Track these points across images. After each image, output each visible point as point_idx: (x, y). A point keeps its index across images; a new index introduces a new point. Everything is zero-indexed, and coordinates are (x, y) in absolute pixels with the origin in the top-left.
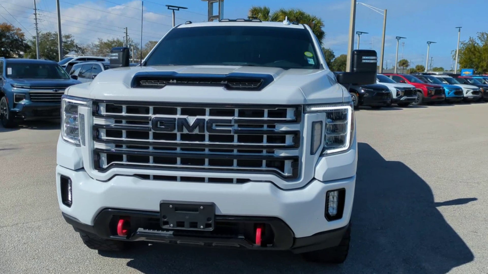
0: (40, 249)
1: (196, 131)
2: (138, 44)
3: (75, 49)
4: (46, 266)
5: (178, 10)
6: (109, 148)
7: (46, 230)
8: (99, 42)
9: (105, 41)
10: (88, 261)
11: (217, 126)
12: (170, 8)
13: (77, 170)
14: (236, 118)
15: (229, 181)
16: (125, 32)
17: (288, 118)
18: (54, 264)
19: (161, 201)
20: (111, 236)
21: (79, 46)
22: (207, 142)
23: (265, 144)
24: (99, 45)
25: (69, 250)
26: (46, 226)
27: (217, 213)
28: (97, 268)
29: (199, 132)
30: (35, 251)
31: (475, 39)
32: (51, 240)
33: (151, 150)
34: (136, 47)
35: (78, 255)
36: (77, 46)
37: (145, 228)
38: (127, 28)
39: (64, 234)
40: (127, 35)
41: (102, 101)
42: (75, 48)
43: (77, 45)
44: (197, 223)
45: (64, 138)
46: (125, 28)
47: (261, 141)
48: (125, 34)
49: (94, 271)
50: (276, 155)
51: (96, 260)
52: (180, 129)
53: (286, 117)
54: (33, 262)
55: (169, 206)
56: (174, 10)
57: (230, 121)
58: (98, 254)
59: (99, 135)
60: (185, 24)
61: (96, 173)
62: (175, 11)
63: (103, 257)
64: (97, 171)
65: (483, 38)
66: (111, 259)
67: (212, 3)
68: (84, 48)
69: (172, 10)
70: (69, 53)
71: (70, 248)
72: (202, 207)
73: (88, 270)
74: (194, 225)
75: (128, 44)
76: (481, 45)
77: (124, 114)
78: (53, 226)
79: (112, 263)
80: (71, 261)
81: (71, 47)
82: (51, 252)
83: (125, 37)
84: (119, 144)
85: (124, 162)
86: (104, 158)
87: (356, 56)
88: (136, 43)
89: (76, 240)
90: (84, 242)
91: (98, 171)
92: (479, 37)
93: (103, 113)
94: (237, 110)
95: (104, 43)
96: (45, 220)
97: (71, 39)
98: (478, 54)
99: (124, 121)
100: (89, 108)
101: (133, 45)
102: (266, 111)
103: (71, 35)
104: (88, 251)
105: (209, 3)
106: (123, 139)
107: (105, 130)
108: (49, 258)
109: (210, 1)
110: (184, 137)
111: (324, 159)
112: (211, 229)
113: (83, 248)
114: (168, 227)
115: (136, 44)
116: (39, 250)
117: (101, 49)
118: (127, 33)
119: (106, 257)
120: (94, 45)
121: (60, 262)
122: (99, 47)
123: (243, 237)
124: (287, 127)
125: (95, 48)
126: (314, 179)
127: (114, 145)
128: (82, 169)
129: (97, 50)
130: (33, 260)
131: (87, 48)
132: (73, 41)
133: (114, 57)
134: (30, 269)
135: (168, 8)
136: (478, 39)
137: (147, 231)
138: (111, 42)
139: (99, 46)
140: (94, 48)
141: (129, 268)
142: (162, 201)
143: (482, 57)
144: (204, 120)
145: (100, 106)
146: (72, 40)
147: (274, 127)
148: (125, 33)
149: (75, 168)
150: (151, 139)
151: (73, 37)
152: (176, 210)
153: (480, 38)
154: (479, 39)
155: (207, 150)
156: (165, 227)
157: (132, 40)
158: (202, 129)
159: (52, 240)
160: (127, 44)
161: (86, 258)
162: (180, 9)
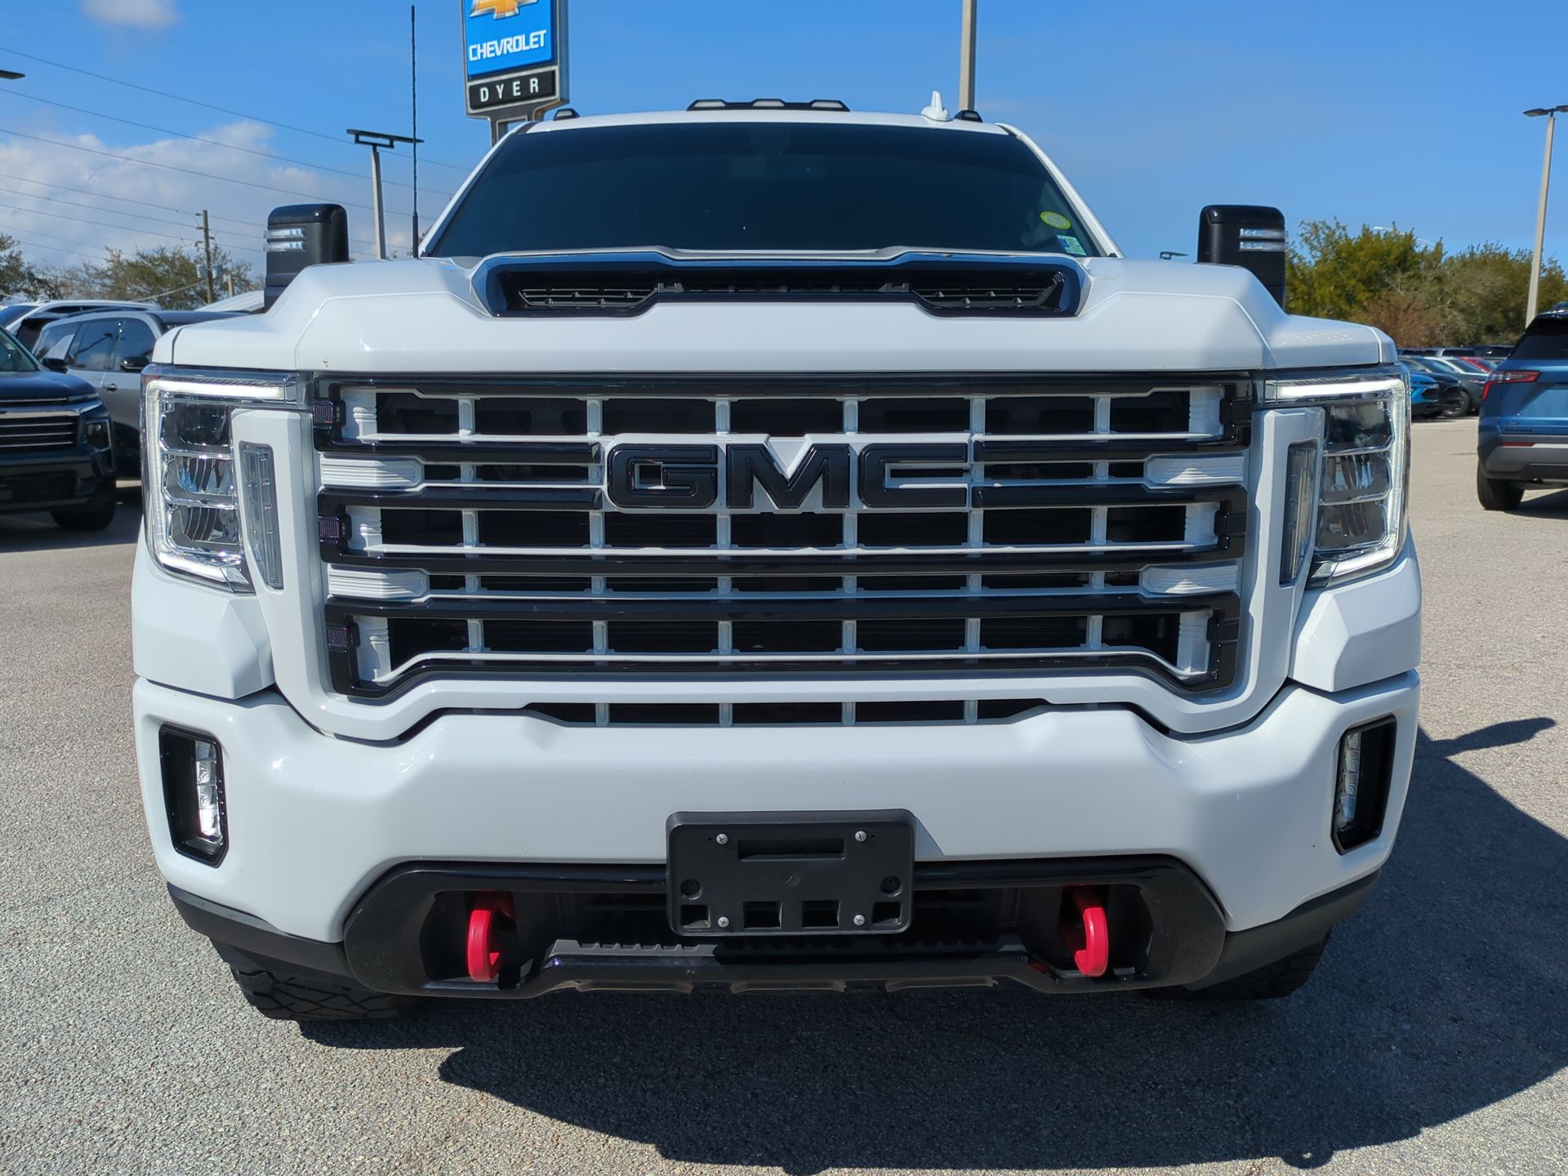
0: (43, 1037)
1: (814, 503)
2: (247, 267)
3: (25, 286)
4: (88, 1113)
5: (391, 146)
6: (402, 592)
7: (51, 949)
8: (112, 261)
9: (129, 256)
10: (268, 1074)
11: (896, 474)
12: (362, 138)
13: (246, 700)
14: (980, 437)
15: (947, 712)
16: (202, 225)
17: (1197, 431)
18: (122, 1101)
19: (669, 821)
20: (427, 982)
21: (40, 277)
22: (851, 549)
23: (1099, 545)
24: (109, 270)
25: (174, 1030)
26: (47, 929)
27: (922, 855)
28: (316, 1101)
29: (826, 504)
30: (24, 1045)
31: (1293, 243)
32: (85, 991)
33: (598, 591)
34: (238, 276)
35: (221, 1049)
36: (31, 277)
37: (583, 940)
38: (206, 212)
39: (131, 958)
40: (207, 237)
41: (359, 379)
42: (27, 281)
43: (33, 270)
44: (833, 904)
45: (165, 559)
46: (201, 212)
47: (1084, 536)
48: (202, 232)
49: (307, 1116)
50: (1146, 590)
51: (303, 1065)
52: (739, 494)
53: (1185, 428)
54: (28, 1101)
55: (712, 839)
56: (375, 145)
57: (958, 451)
58: (301, 1038)
59: (349, 533)
60: (554, 120)
61: (339, 708)
62: (378, 148)
63: (327, 1048)
64: (345, 697)
65: (1316, 240)
66: (365, 1054)
67: (506, 123)
68: (58, 280)
69: (371, 147)
70: (4, 299)
71: (176, 1021)
72: (860, 835)
73: (282, 1118)
74: (820, 912)
75: (214, 267)
76: (1310, 262)
77: (465, 435)
78: (75, 928)
79: (376, 1072)
80: (197, 1080)
81: (12, 279)
82: (95, 1047)
83: (200, 242)
84: (445, 574)
85: (475, 651)
86: (376, 638)
87: (1216, 229)
88: (239, 264)
89: (189, 983)
90: (247, 996)
91: (351, 700)
92: (1304, 236)
93: (364, 434)
94: (978, 403)
95: (125, 264)
96: (36, 903)
97: (12, 253)
98: (1302, 288)
99: (467, 468)
100: (296, 416)
101: (230, 269)
102: (1103, 403)
103: (10, 237)
104: (257, 1028)
105: (493, 124)
106: (468, 549)
107: (375, 512)
108: (92, 1073)
109: (500, 119)
110: (747, 530)
111: (1325, 599)
112: (900, 927)
113: (232, 1017)
114: (706, 930)
115: (239, 268)
116: (38, 1042)
117: (117, 285)
118: (206, 230)
119: (341, 1050)
120: (92, 271)
121: (150, 1090)
122: (109, 277)
123: (1020, 947)
124: (1198, 468)
125: (97, 281)
126: (1290, 683)
127: (421, 577)
128: (272, 692)
129: (104, 285)
130: (24, 1091)
131: (69, 282)
132: (17, 260)
133: (285, 246)
134: (19, 1136)
135: (357, 141)
136: (1301, 243)
137: (595, 949)
138: (152, 260)
139: (109, 273)
140: (93, 282)
141: (455, 1090)
142: (675, 818)
143: (1313, 296)
144: (845, 448)
145: (348, 403)
146: (14, 255)
147: (1138, 470)
148: (201, 228)
149: (236, 689)
150: (596, 546)
151: (16, 243)
152: (742, 855)
153: (1307, 240)
154: (1304, 243)
155: (850, 581)
156: (693, 930)
157: (223, 254)
158: (837, 493)
159: (88, 989)
160: (209, 267)
161: (256, 1058)
162: (396, 143)
